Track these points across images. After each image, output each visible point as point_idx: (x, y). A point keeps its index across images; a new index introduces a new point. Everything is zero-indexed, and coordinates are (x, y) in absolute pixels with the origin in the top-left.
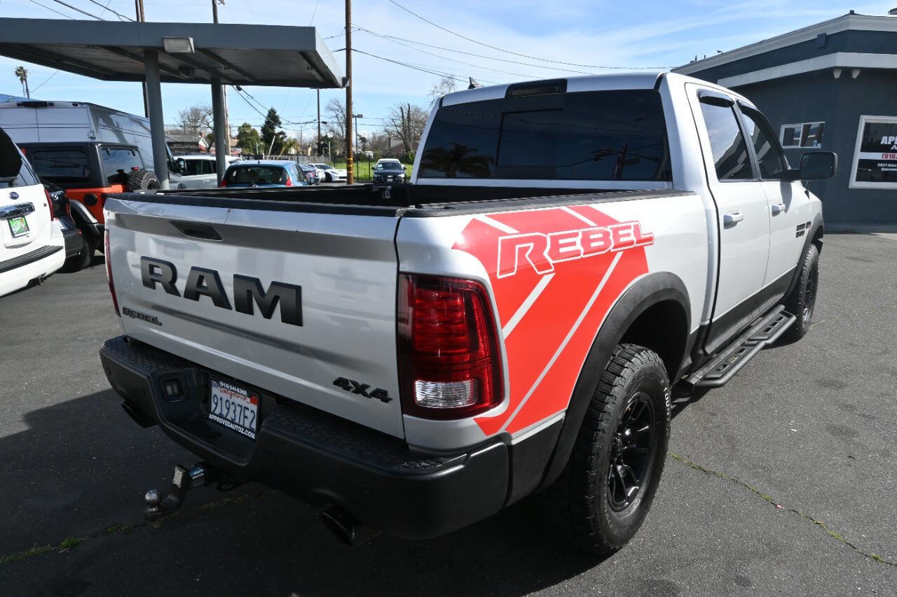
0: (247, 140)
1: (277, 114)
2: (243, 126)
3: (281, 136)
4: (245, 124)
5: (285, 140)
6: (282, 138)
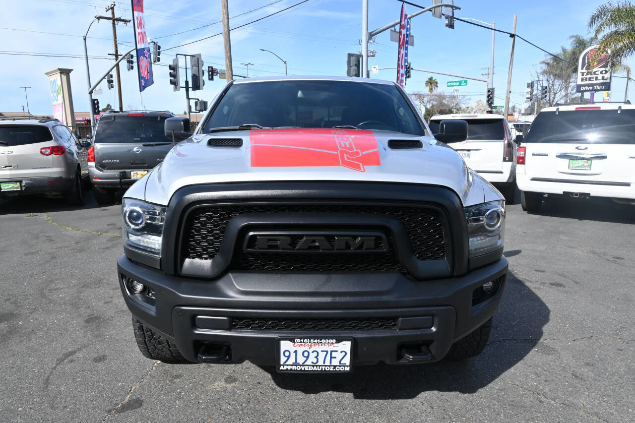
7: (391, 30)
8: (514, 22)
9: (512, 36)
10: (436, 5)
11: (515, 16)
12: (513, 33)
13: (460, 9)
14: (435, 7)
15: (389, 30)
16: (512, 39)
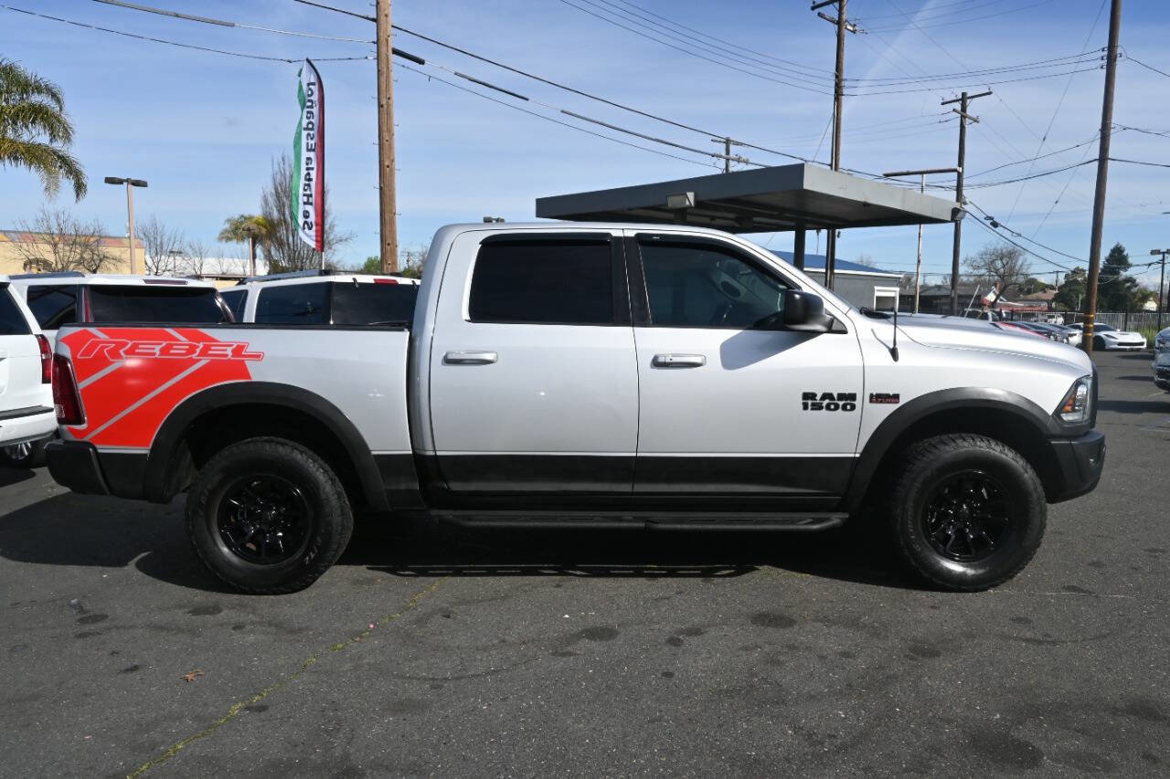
0: (1070, 290)
1: (1125, 253)
2: (1073, 272)
3: (1128, 284)
4: (1077, 268)
5: (1134, 290)
6: (1129, 288)
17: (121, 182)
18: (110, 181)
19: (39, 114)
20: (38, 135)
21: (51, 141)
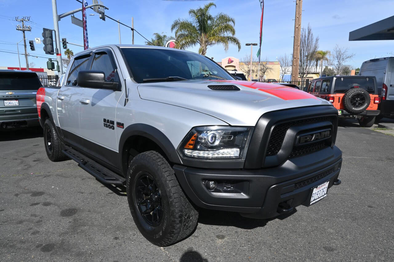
7: (72, 16)
8: (132, 22)
9: (132, 29)
10: (95, 4)
11: (132, 18)
12: (132, 28)
13: (108, 9)
14: (95, 6)
15: (70, 15)
16: (132, 31)
17: (250, 45)
18: (247, 45)
19: (227, 28)
20: (228, 34)
21: (233, 35)
